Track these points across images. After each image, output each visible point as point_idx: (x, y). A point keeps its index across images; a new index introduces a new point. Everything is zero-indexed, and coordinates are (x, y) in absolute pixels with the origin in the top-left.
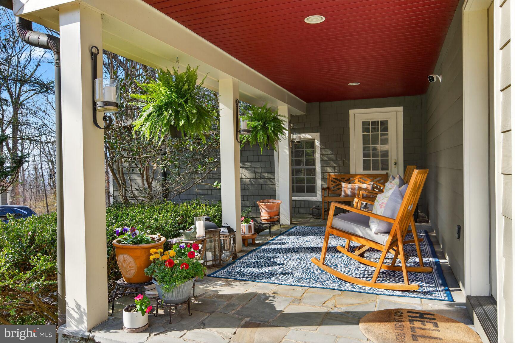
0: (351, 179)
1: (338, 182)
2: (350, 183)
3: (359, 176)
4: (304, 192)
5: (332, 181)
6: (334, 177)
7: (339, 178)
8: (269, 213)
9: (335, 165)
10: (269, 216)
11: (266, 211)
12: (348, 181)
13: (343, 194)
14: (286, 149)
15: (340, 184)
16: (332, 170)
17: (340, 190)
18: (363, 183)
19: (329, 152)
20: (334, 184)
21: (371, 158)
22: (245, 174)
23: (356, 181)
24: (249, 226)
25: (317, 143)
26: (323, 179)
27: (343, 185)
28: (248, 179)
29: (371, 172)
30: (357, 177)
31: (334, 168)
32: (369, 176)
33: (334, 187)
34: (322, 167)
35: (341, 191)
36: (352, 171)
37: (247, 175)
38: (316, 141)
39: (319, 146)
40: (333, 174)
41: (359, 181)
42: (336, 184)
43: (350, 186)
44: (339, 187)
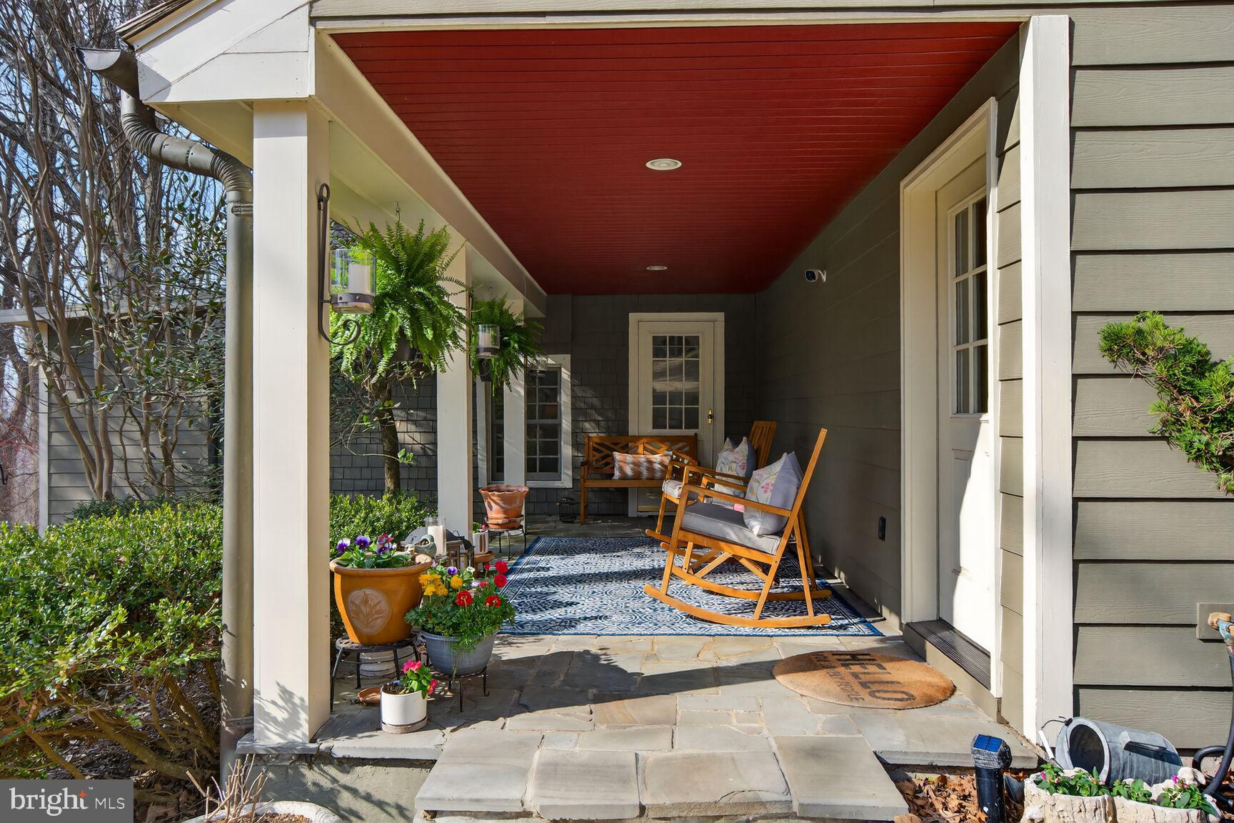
0: (630, 445)
1: (606, 452)
2: (627, 453)
3: (644, 440)
4: (536, 471)
5: (595, 449)
6: (596, 440)
7: (608, 443)
8: (505, 511)
9: (600, 418)
10: (505, 518)
11: (501, 507)
12: (625, 449)
13: (617, 474)
14: (520, 385)
15: (612, 456)
16: (592, 427)
17: (611, 466)
18: (653, 453)
19: (589, 393)
20: (598, 456)
21: (668, 406)
22: (411, 434)
23: (641, 449)
24: (481, 536)
25: (565, 375)
26: (576, 445)
27: (618, 456)
28: (419, 444)
29: (667, 432)
30: (641, 441)
31: (597, 422)
32: (663, 439)
33: (597, 461)
34: (575, 421)
35: (613, 468)
36: (632, 430)
37: (417, 437)
38: (563, 370)
39: (569, 380)
40: (595, 435)
41: (645, 449)
42: (603, 454)
43: (629, 458)
44: (609, 460)
